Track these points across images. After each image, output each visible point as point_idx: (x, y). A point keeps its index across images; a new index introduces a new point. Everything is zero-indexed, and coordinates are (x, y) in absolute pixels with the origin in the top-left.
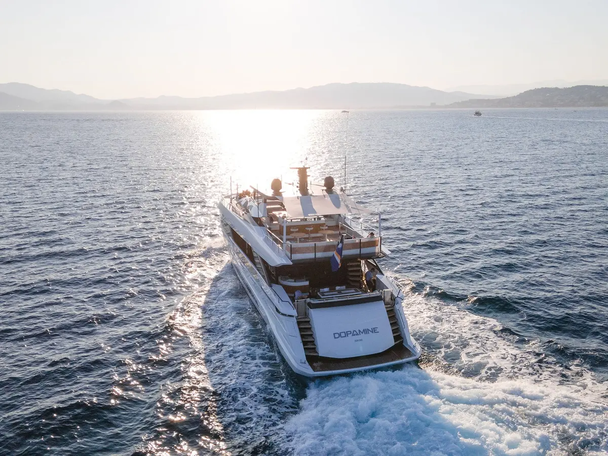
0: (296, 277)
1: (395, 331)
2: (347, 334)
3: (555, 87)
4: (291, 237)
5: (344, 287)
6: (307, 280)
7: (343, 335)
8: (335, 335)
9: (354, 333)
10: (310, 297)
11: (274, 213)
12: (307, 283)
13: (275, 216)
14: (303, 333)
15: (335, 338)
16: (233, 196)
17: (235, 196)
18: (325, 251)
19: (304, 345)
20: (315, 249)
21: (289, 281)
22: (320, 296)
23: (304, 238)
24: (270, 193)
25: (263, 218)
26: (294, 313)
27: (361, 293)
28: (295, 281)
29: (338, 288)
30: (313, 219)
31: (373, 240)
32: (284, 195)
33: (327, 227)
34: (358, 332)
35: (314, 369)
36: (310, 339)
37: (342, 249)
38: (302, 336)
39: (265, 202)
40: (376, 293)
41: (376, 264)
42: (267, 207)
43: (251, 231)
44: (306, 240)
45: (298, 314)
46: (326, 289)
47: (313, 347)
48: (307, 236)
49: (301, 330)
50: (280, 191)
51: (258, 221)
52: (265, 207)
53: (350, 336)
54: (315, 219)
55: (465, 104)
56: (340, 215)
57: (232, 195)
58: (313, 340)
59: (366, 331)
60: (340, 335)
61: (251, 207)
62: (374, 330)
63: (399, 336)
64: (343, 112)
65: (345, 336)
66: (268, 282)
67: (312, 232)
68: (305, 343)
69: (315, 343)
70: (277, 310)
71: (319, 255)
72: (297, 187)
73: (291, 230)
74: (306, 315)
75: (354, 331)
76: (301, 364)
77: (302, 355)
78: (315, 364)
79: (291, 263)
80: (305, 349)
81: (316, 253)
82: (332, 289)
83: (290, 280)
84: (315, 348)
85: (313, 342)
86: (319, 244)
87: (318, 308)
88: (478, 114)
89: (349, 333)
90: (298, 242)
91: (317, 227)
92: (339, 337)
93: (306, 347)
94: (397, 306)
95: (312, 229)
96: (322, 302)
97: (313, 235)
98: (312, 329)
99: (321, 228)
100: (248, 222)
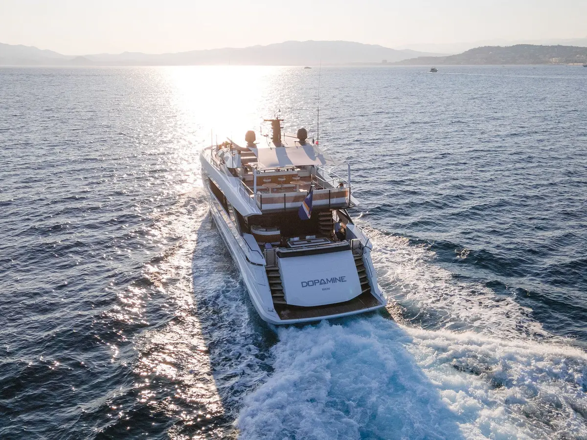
0: (268, 227)
1: (362, 279)
2: (315, 283)
3: (497, 45)
4: (264, 188)
5: (314, 236)
6: (278, 230)
7: (311, 283)
8: (303, 283)
9: (322, 282)
10: (280, 246)
11: (249, 163)
12: (278, 232)
13: (250, 167)
14: (271, 282)
15: (303, 287)
16: (213, 148)
17: (215, 147)
18: (294, 201)
19: (272, 294)
20: (285, 200)
21: (261, 231)
22: (290, 245)
23: (276, 189)
24: (244, 144)
25: (238, 169)
26: (263, 262)
27: (330, 242)
28: (266, 231)
29: (308, 237)
30: (286, 170)
31: (342, 190)
32: (258, 146)
33: (299, 178)
34: (326, 281)
35: (281, 317)
36: (279, 288)
37: (311, 199)
38: (271, 285)
39: (239, 153)
40: (344, 243)
41: (347, 214)
42: (242, 158)
43: (226, 181)
44: (278, 190)
45: (267, 263)
46: (296, 239)
47: (282, 295)
48: (279, 186)
49: (269, 278)
50: (254, 142)
51: (233, 172)
52: (239, 158)
53: (318, 284)
54: (288, 170)
55: (413, 61)
56: (313, 166)
57: (212, 146)
58: (282, 288)
59: (334, 280)
60: (308, 284)
61: (228, 158)
62: (341, 279)
63: (366, 285)
64: (306, 68)
65: (313, 285)
66: (240, 231)
67: (285, 182)
68: (273, 292)
69: (283, 291)
70: (247, 259)
71: (289, 205)
72: (271, 138)
73: (264, 180)
74: (276, 264)
75: (321, 280)
76: (268, 312)
77: (270, 304)
78: (282, 312)
79: (261, 213)
80: (273, 297)
81: (286, 204)
82: (302, 238)
83: (262, 229)
84: (283, 296)
85: (281, 291)
86: (288, 194)
87: (286, 257)
88: (433, 70)
89: (317, 281)
90: (270, 192)
91: (290, 178)
92: (306, 286)
93: (274, 295)
94: (365, 256)
95: (285, 179)
96: (291, 251)
97: (286, 186)
98: (281, 278)
99: (293, 178)
100: (223, 172)
